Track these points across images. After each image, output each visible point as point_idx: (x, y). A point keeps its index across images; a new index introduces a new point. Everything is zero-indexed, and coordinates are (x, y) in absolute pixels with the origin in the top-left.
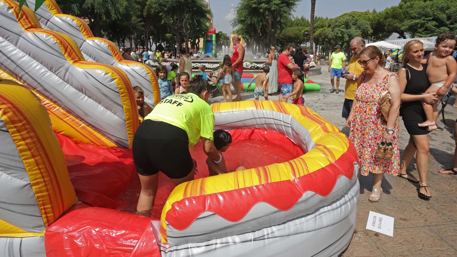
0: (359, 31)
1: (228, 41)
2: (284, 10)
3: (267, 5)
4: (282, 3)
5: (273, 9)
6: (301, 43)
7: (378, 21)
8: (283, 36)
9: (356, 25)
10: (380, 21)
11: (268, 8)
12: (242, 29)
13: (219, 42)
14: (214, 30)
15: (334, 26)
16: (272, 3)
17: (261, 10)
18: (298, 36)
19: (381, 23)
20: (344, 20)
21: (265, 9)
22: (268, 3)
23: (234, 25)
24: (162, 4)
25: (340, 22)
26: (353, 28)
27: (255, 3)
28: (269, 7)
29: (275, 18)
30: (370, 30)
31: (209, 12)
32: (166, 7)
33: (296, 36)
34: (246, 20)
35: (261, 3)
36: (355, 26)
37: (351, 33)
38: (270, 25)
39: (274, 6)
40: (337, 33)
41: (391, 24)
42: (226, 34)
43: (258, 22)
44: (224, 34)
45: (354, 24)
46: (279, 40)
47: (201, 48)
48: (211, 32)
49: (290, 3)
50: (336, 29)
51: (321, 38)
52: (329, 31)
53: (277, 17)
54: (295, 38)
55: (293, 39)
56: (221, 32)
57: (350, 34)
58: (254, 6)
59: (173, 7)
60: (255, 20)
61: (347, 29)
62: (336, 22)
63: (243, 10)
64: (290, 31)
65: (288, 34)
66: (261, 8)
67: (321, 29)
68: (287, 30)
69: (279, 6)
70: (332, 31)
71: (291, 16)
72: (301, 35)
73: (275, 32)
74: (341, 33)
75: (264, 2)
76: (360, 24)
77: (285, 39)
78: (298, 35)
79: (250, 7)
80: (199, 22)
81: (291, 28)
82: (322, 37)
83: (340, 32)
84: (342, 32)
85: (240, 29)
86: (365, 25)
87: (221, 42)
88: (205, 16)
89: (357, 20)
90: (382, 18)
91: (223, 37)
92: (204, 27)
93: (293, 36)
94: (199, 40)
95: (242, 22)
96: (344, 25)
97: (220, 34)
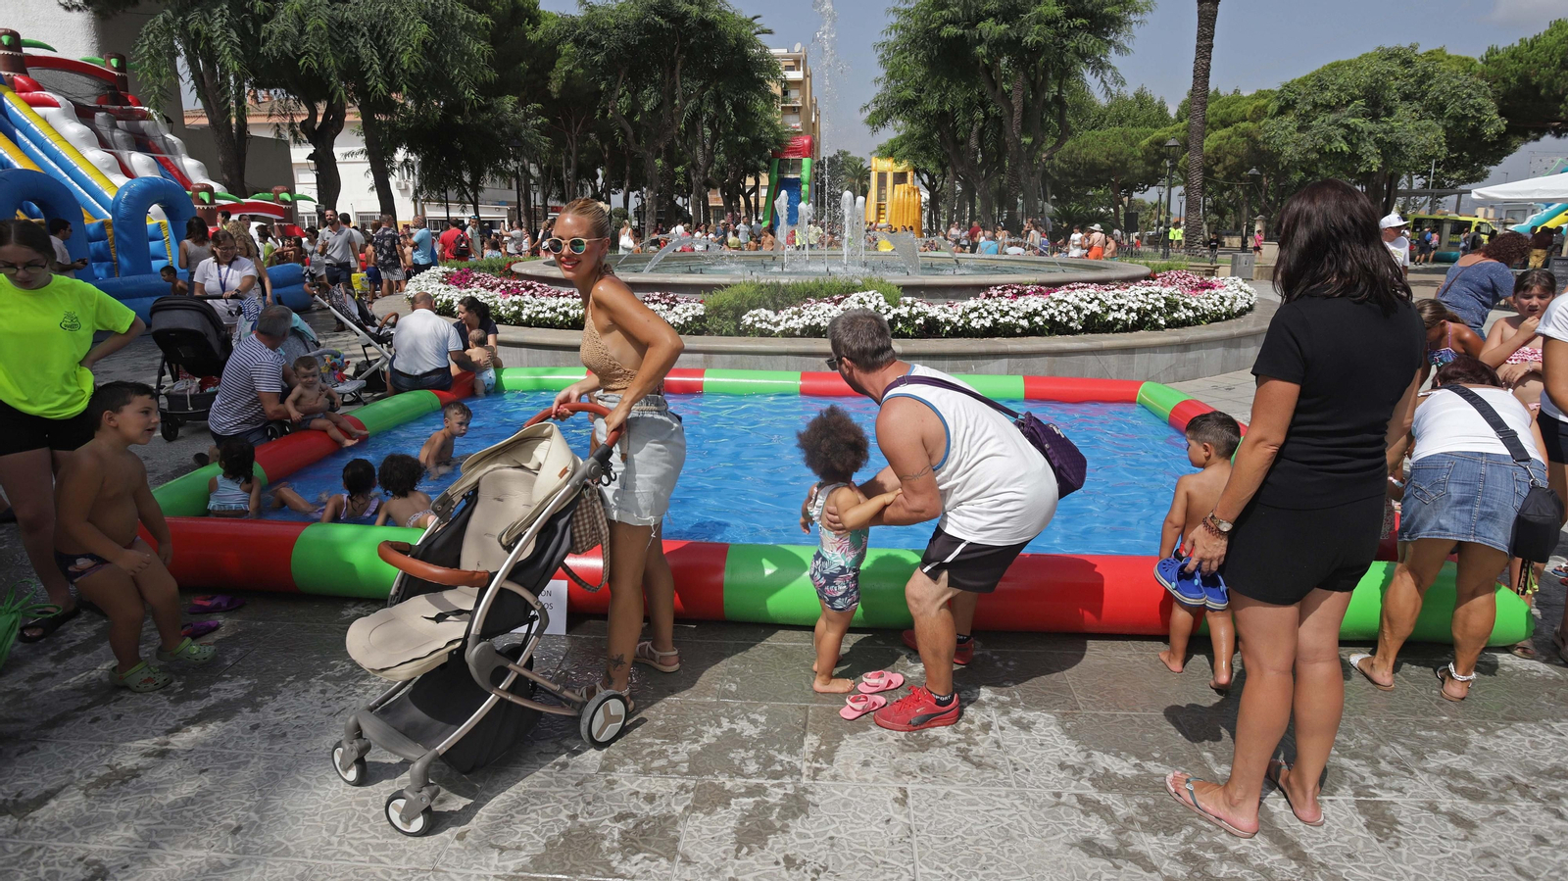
0: (1434, 124)
2: (1077, 49)
3: (1004, 26)
4: (1069, 15)
5: (1030, 40)
6: (1130, 188)
7: (1519, 80)
8: (1065, 162)
9: (1419, 100)
10: (1535, 80)
11: (1009, 39)
12: (909, 138)
14: (813, 144)
15: (1309, 108)
16: (1026, 16)
17: (981, 50)
18: (1124, 163)
19: (1538, 87)
20: (1364, 80)
21: (1001, 45)
22: (1009, 14)
23: (878, 120)
25: (1340, 90)
26: (1406, 112)
27: (955, 22)
28: (1013, 34)
29: (1036, 87)
30: (1491, 122)
32: (603, 51)
33: (1117, 161)
34: (920, 99)
35: (981, 19)
36: (1416, 105)
37: (1395, 135)
38: (1017, 117)
39: (1035, 29)
40: (1329, 139)
42: (862, 160)
43: (970, 106)
44: (855, 159)
45: (1406, 97)
46: (1051, 176)
48: (795, 151)
50: (1322, 122)
51: (1221, 166)
53: (1046, 78)
54: (1110, 170)
55: (1103, 171)
56: (843, 153)
58: (950, 30)
60: (958, 96)
61: (1375, 117)
62: (1323, 88)
63: (907, 54)
64: (1090, 145)
65: (1087, 154)
66: (981, 41)
67: (1223, 132)
68: (1082, 141)
69: (1056, 28)
70: (1300, 129)
71: (1109, 73)
72: (1135, 158)
73: (1037, 144)
74: (1346, 138)
75: (990, 14)
76: (1442, 92)
78: (1123, 157)
79: (936, 37)
80: (742, 110)
81: (1096, 132)
82: (1227, 163)
83: (1342, 131)
85: (903, 137)
86: (1470, 96)
89: (1425, 78)
91: (848, 170)
92: (767, 134)
93: (1103, 164)
94: (757, 181)
95: (905, 106)
96: (1361, 102)
97: (840, 159)
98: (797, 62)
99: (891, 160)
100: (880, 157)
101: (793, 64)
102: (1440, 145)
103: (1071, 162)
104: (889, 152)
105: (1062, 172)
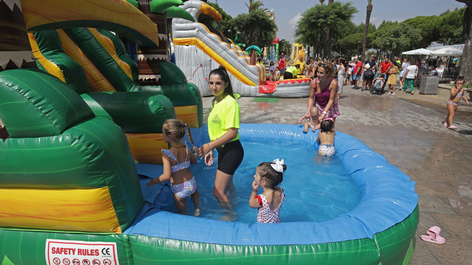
0: (408, 39)
1: (290, 49)
2: (339, 23)
3: (324, 20)
5: (329, 23)
7: (434, 27)
8: (344, 43)
10: (437, 28)
11: (325, 22)
12: (302, 39)
13: (281, 50)
14: (277, 39)
16: (328, 18)
17: (319, 24)
20: (394, 30)
21: (323, 23)
22: (325, 18)
24: (239, 23)
26: (403, 36)
27: (314, 18)
30: (419, 38)
31: (275, 26)
34: (306, 31)
35: (319, 18)
36: (405, 35)
37: (400, 41)
39: (330, 20)
40: (386, 42)
41: (446, 30)
42: (289, 42)
43: (317, 33)
44: (287, 41)
45: (404, 33)
46: (341, 47)
47: (265, 56)
48: (275, 42)
49: (346, 16)
50: (385, 38)
52: (379, 40)
54: (357, 45)
55: (354, 45)
56: (283, 40)
57: (398, 42)
58: (313, 21)
59: (247, 24)
60: (314, 31)
61: (396, 37)
63: (304, 24)
64: (352, 38)
65: (350, 41)
66: (319, 22)
68: (349, 37)
74: (389, 42)
75: (322, 17)
77: (347, 46)
79: (310, 21)
80: (266, 34)
81: (354, 35)
84: (391, 41)
86: (414, 33)
87: (283, 50)
88: (272, 30)
89: (408, 29)
90: (438, 25)
91: (285, 45)
92: (269, 38)
93: (354, 43)
94: (264, 49)
95: (303, 33)
96: (392, 35)
97: (283, 41)
99: (298, 43)
100: (295, 43)
102: (409, 43)
103: (346, 43)
104: (298, 42)
105: (343, 46)
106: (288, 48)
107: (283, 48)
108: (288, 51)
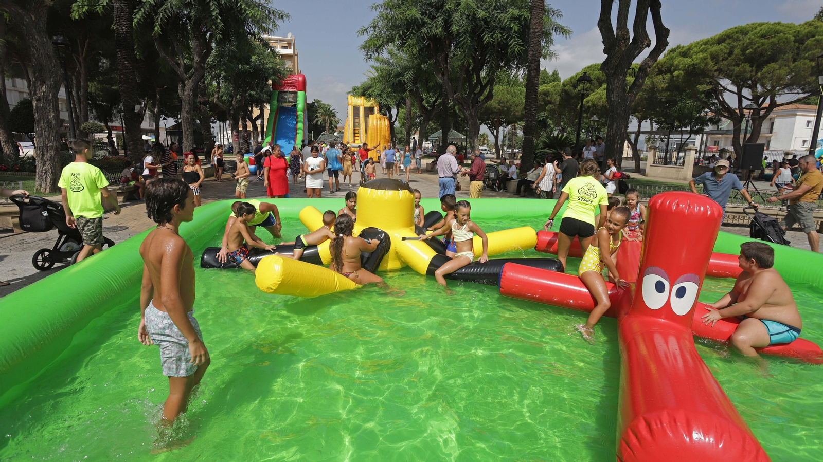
1: (332, 118)
42: (329, 105)
44: (325, 105)
56: (317, 102)
87: (317, 121)
91: (322, 111)
94: (262, 110)
97: (316, 104)
98: (289, 44)
99: (363, 98)
100: (355, 96)
101: (286, 45)
106: (329, 118)
107: (317, 117)
108: (328, 125)
